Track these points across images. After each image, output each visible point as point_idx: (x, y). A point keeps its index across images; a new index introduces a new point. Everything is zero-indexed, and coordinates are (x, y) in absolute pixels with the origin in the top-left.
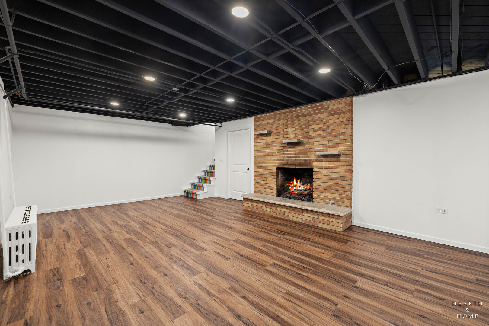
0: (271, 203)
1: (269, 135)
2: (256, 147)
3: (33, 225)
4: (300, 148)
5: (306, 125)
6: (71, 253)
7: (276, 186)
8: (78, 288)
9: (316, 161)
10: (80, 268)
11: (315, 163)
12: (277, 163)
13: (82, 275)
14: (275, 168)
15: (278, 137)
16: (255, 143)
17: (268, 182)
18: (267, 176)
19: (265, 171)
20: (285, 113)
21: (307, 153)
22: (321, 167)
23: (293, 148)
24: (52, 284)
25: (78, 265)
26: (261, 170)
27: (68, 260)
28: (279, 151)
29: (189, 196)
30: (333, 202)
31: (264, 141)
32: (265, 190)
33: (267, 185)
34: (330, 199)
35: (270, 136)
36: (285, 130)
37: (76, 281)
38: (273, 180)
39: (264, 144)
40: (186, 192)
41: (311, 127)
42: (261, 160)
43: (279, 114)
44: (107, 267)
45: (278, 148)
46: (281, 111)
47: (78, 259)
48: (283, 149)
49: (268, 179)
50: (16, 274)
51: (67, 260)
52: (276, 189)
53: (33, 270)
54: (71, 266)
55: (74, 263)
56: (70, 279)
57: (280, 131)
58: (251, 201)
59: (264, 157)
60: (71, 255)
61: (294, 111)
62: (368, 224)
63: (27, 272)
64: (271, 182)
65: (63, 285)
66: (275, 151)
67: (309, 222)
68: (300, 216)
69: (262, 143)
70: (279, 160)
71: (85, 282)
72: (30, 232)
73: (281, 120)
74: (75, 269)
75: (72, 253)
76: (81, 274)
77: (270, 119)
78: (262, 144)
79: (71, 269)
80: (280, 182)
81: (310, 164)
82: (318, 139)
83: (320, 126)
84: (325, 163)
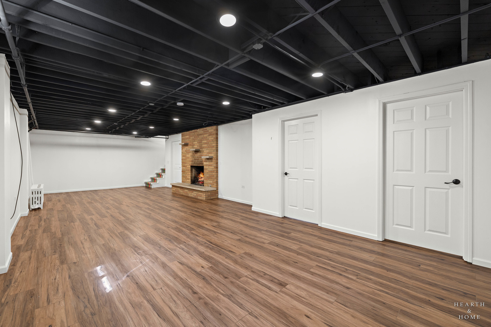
0: (182, 187)
1: (187, 145)
2: (182, 153)
3: (42, 189)
4: (199, 154)
5: (201, 140)
7: (190, 177)
9: (205, 162)
11: (205, 163)
12: (191, 163)
14: (190, 166)
15: (191, 147)
16: (182, 150)
17: (187, 175)
18: (187, 171)
19: (186, 168)
21: (201, 157)
22: (206, 165)
23: (196, 154)
28: (191, 156)
29: (148, 186)
31: (185, 149)
32: (186, 180)
33: (187, 177)
34: (209, 184)
38: (189, 174)
40: (146, 183)
41: (203, 142)
42: (184, 161)
43: (191, 133)
45: (191, 154)
48: (193, 154)
49: (187, 173)
50: (35, 208)
52: (190, 179)
53: (42, 208)
57: (191, 143)
58: (175, 187)
59: (186, 159)
62: (223, 197)
63: (39, 208)
68: (192, 194)
70: (191, 161)
72: (40, 192)
77: (188, 135)
78: (184, 151)
80: (193, 175)
81: (203, 164)
82: (206, 149)
83: (206, 141)
84: (207, 163)
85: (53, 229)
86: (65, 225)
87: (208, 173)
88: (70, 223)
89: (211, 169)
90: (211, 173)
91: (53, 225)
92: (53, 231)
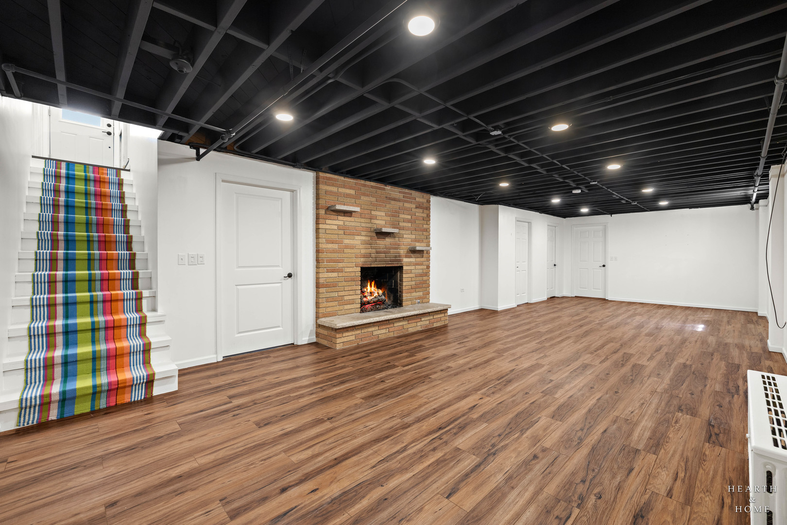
1: (349, 214)
4: (390, 240)
5: (396, 212)
6: (673, 455)
7: (359, 297)
8: (694, 407)
9: (406, 257)
10: (676, 422)
11: (405, 260)
12: (361, 261)
13: (680, 414)
14: (359, 269)
15: (363, 220)
17: (346, 293)
18: (345, 284)
19: (341, 274)
20: (372, 187)
21: (397, 247)
22: (410, 264)
23: (383, 240)
24: (722, 426)
25: (676, 428)
26: (335, 275)
27: (685, 445)
28: (365, 243)
30: (419, 301)
31: (341, 223)
32: (341, 307)
34: (416, 299)
35: (351, 216)
36: (373, 213)
37: (692, 413)
38: (354, 287)
39: (339, 228)
41: (401, 216)
42: (336, 255)
43: (365, 186)
44: (645, 405)
45: (364, 238)
46: (368, 183)
47: (668, 437)
48: (370, 239)
49: (346, 288)
51: (687, 446)
52: (359, 301)
54: (687, 433)
55: (680, 434)
56: (697, 419)
57: (366, 212)
59: (340, 251)
60: (675, 452)
61: (384, 189)
64: (351, 293)
65: (710, 418)
66: (359, 242)
67: (426, 326)
69: (337, 226)
70: (364, 256)
71: (682, 407)
73: (368, 196)
74: (684, 426)
75: (670, 455)
76: (681, 416)
77: (351, 188)
79: (690, 429)
81: (400, 261)
82: (408, 232)
83: (409, 217)
84: (412, 260)
85: (723, 365)
86: (702, 364)
87: (413, 279)
88: (691, 365)
89: (421, 271)
90: (420, 278)
91: (720, 372)
92: (724, 362)
